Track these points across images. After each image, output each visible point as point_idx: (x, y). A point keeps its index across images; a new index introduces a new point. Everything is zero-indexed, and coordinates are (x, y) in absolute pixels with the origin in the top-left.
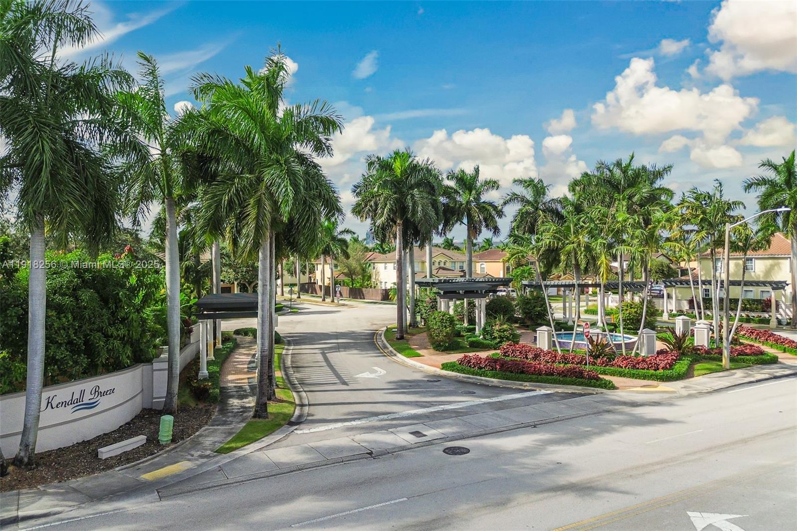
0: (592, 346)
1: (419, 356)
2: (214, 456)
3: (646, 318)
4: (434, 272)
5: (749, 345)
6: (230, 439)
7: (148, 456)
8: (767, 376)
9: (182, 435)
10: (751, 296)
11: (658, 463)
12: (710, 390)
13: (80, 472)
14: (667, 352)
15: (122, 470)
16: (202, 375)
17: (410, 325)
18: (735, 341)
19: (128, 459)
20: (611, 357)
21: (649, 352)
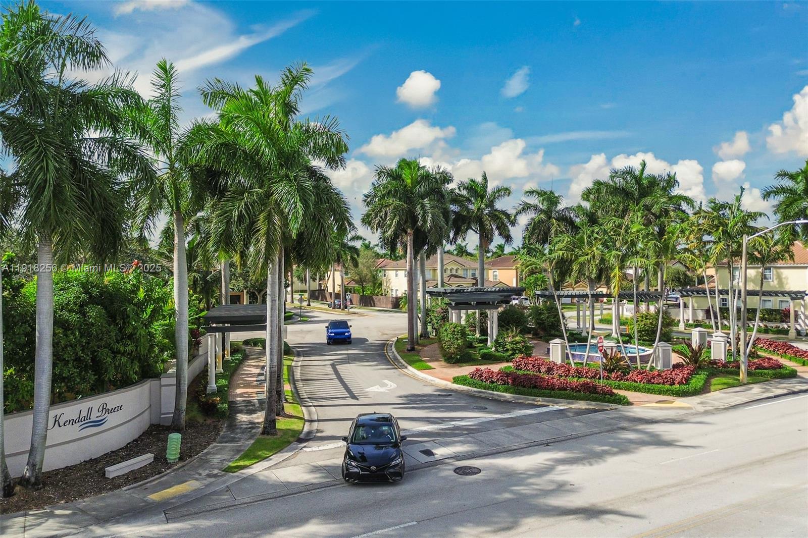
0: (606, 360)
1: (430, 368)
2: (222, 476)
3: (661, 329)
4: (446, 280)
5: (767, 358)
6: (237, 457)
7: (156, 475)
8: (785, 391)
9: (190, 452)
10: (769, 306)
11: (673, 486)
12: (727, 406)
13: (88, 492)
14: (682, 366)
15: (129, 489)
16: (211, 388)
17: (421, 336)
18: (753, 355)
19: (136, 478)
20: (626, 371)
21: (664, 366)
